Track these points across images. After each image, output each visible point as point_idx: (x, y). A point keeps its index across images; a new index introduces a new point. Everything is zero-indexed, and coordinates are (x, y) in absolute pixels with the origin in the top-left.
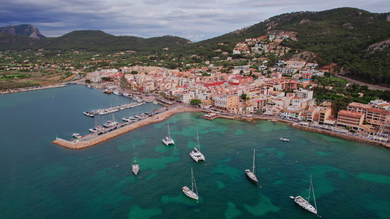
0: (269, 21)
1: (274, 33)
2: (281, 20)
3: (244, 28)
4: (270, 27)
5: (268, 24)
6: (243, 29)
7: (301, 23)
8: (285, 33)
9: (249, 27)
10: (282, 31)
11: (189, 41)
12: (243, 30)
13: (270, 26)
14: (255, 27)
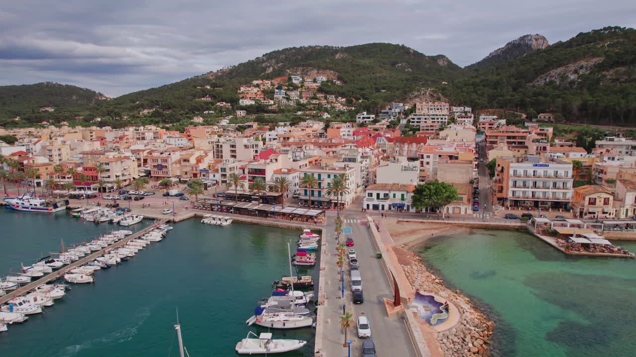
0: (265, 58)
1: (298, 73)
2: (286, 58)
3: (222, 69)
4: (271, 69)
5: (265, 63)
6: (219, 70)
7: (336, 58)
8: (318, 73)
9: (229, 67)
10: (312, 69)
11: (101, 95)
12: (219, 74)
13: (269, 67)
14: (242, 68)
